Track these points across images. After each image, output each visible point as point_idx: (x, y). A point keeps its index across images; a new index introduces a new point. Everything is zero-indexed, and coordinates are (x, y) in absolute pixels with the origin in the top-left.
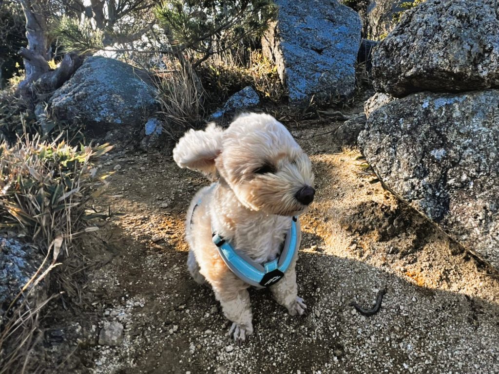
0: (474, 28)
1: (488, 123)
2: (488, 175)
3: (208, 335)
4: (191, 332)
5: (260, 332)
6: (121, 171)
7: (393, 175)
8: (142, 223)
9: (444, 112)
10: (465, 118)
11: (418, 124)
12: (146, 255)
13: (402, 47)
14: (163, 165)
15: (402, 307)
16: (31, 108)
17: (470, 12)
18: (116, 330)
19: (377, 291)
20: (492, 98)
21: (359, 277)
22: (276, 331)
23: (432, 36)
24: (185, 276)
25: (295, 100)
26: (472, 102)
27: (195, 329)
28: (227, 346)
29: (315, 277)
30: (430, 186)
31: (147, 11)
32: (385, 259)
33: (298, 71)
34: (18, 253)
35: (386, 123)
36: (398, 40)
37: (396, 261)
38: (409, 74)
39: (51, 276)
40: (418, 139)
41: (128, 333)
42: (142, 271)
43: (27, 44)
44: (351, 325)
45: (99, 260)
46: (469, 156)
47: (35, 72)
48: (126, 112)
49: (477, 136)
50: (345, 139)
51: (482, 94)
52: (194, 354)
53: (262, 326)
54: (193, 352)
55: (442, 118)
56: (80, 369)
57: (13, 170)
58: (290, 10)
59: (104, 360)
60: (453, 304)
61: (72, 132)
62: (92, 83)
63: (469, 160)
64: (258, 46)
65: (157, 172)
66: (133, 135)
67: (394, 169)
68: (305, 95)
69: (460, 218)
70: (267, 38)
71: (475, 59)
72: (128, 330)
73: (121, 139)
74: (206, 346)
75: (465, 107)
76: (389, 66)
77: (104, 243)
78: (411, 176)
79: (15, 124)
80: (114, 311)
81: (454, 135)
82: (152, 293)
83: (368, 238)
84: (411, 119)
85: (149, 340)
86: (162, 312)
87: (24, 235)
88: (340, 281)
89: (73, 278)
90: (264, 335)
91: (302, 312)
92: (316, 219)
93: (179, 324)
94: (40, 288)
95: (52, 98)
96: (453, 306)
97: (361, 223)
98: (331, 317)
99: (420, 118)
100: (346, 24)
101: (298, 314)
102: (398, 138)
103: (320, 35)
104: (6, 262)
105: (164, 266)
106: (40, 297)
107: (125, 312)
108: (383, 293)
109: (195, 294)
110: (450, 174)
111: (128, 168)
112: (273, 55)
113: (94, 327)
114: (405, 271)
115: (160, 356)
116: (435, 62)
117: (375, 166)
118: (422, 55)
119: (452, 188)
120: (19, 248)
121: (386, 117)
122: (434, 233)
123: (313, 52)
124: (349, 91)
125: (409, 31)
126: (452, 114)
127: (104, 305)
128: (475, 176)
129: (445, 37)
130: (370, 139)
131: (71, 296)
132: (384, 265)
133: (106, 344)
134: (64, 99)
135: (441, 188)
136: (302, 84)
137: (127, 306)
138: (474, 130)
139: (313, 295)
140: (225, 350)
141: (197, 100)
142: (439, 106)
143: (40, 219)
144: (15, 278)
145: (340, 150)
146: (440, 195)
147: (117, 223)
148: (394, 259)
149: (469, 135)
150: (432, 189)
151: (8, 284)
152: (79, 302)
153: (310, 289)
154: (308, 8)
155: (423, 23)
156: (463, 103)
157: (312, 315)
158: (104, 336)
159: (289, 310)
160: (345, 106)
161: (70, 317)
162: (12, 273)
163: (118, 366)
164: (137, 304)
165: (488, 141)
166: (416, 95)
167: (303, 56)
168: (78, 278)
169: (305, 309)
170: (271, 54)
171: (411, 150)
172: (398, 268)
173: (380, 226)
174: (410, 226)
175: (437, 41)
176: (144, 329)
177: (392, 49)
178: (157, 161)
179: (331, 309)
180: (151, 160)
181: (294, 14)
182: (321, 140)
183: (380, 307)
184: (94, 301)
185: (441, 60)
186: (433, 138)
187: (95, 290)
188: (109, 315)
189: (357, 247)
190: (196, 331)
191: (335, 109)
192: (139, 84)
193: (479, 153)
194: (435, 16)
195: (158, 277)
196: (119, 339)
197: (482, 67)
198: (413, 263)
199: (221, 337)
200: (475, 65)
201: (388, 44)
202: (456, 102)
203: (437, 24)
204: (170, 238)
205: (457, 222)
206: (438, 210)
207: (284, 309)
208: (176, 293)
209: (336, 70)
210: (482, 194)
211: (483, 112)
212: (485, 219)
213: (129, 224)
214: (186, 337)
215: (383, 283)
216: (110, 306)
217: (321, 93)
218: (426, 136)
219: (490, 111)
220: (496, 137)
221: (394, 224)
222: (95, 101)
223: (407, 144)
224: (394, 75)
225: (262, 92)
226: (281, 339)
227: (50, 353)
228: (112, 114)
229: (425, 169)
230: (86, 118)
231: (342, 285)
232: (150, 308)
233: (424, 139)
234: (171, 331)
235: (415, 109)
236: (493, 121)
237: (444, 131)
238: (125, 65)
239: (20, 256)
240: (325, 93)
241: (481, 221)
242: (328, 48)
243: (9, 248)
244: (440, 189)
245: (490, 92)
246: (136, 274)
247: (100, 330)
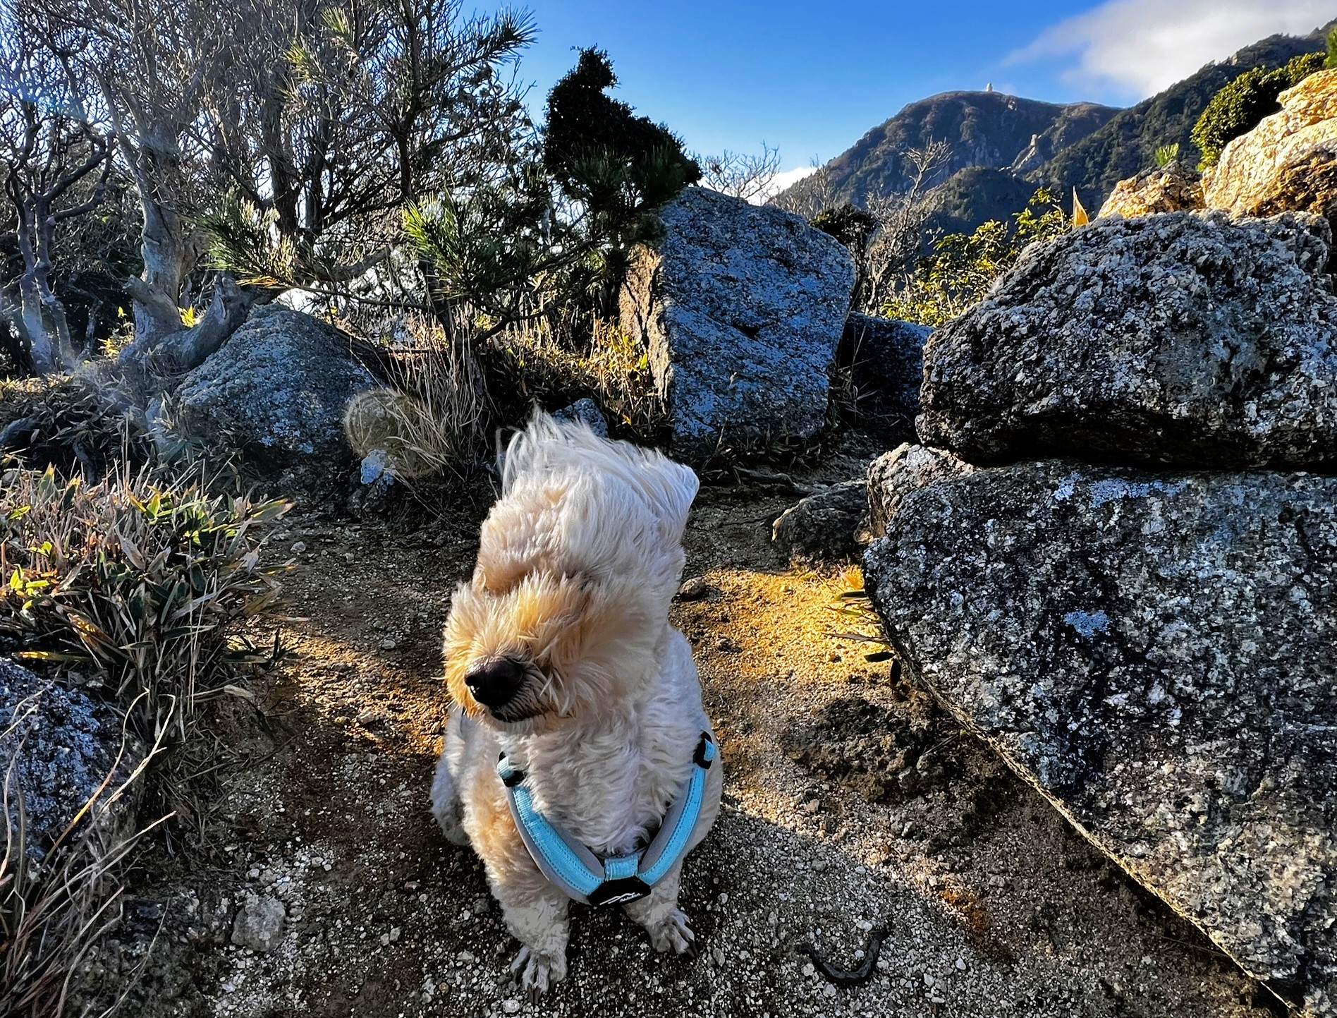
0: (1243, 302)
1: (1243, 560)
2: (1231, 698)
3: (465, 963)
4: (427, 949)
5: (583, 978)
6: (305, 556)
7: (953, 660)
8: (340, 678)
9: (1115, 518)
10: (1176, 538)
11: (1037, 540)
12: (342, 751)
13: (1022, 338)
14: (391, 553)
15: (929, 980)
16: (139, 403)
17: (1237, 257)
18: (270, 917)
19: (868, 926)
20: (1264, 493)
21: (822, 882)
22: (619, 982)
23: (1117, 315)
24: (422, 811)
25: (687, 439)
26: (1204, 500)
27: (437, 944)
28: (506, 998)
29: (716, 865)
30: (1055, 703)
31: (385, 215)
32: (890, 850)
33: (700, 372)
34: (84, 725)
35: (948, 528)
36: (1015, 318)
37: (918, 858)
38: (1034, 409)
39: (147, 778)
40: (1033, 579)
41: (293, 926)
42: (333, 787)
43: (142, 268)
44: (799, 1000)
45: (247, 751)
46: (1177, 640)
47: (153, 330)
48: (324, 432)
49: (1206, 591)
50: (798, 540)
51: (1237, 480)
52: (431, 1004)
53: (588, 964)
54: (430, 999)
55: (1110, 531)
56: (190, 998)
57: (90, 538)
58: (693, 233)
59: (240, 982)
60: (1066, 996)
61: (214, 463)
62: (261, 362)
63: (1180, 653)
64: (611, 311)
65: (378, 568)
66: (335, 481)
67: (958, 646)
68: (710, 429)
69: (1133, 798)
70: (634, 294)
71: (1238, 385)
72: (294, 919)
73: (310, 488)
74: (460, 991)
75: (1179, 510)
76: (978, 383)
77: (259, 713)
78: (1004, 670)
79: (106, 435)
80: (269, 872)
81: (1140, 580)
82: (348, 842)
83: (848, 790)
84: (1018, 523)
85: (336, 951)
86: (368, 889)
87: (100, 685)
88: (775, 885)
89: (192, 787)
90: (593, 988)
91: (682, 947)
92: (723, 724)
93: (404, 924)
94: (122, 808)
95: (181, 386)
96: (1066, 1001)
97: (834, 750)
98: (752, 972)
99: (1043, 525)
100: (817, 273)
101: (673, 951)
102: (975, 569)
103: (757, 296)
104: (56, 744)
105: (378, 783)
106: (121, 828)
107: (292, 877)
108: (881, 934)
109: (443, 859)
110: (1117, 681)
111: (319, 552)
112: (645, 332)
113: (225, 901)
114: (940, 887)
115: (358, 994)
116: (1118, 384)
117: (906, 630)
118: (1083, 364)
119: (1117, 717)
120: (88, 712)
121: (949, 511)
122: (1022, 805)
123: (737, 333)
124: (811, 428)
125: (1051, 297)
126: (1141, 525)
127: (250, 855)
128: (1190, 695)
129: (1157, 318)
130: (897, 561)
131: (185, 827)
132: (886, 863)
133: (247, 945)
134: (203, 393)
135: (1086, 711)
136: (707, 403)
137: (297, 864)
138: (1200, 574)
139: (709, 908)
140: (500, 1007)
141: (475, 420)
142: (1103, 500)
143: (134, 652)
144: (73, 783)
145: (782, 565)
146: (1080, 728)
147: (289, 671)
148: (912, 853)
149: (1181, 584)
150: (1060, 712)
151: (56, 794)
152: (198, 842)
153: (703, 892)
154: (733, 232)
155: (1095, 279)
156: (1176, 499)
157: (706, 959)
158: (244, 928)
159: (654, 938)
160: (797, 463)
161: (178, 874)
162: (66, 770)
163: (269, 1000)
164: (317, 861)
165: (1238, 607)
166: (1039, 465)
167: (713, 338)
168: (200, 786)
169: (690, 942)
170: (638, 329)
171: (1010, 603)
172: (921, 877)
173: (883, 765)
174: (960, 777)
175: (1132, 328)
176: (328, 923)
177: (993, 341)
178: (379, 544)
179: (751, 952)
180: (368, 539)
181: (701, 242)
182: (739, 536)
183: (874, 971)
184: (229, 843)
185: (1138, 382)
186: (1076, 580)
187: (233, 817)
188: (258, 880)
189: (820, 808)
190: (440, 950)
191: (775, 468)
192: (356, 372)
193: (1208, 636)
194: (1127, 263)
195: (364, 806)
196: (275, 937)
197: (1258, 410)
198: (961, 870)
199: (493, 973)
200: (1236, 400)
201: (985, 327)
202: (1156, 493)
203: (1138, 283)
204: (395, 720)
205: (1124, 809)
206: (1070, 766)
207: (642, 933)
208: (402, 850)
209: (787, 378)
210: (1206, 746)
211: (1234, 529)
212: (1209, 814)
213: (314, 676)
214: (415, 959)
215: (881, 908)
216: (261, 858)
217: (747, 429)
218: (1057, 572)
219: (1252, 527)
220: (1264, 601)
221: (918, 766)
222: (265, 401)
223: (1001, 587)
224: (989, 407)
225: (615, 414)
226: (629, 1004)
227: (129, 957)
228: (297, 433)
229: (1043, 657)
230: (244, 437)
231: (781, 896)
232: (345, 874)
233: (1049, 580)
234: (385, 939)
235: (1031, 501)
236: (1260, 558)
237: (1112, 568)
238: (331, 331)
239: (88, 731)
240: (757, 430)
241: (1195, 816)
242: (773, 326)
243: (67, 712)
244: (1081, 714)
245: (1261, 478)
246: (318, 792)
247: (235, 910)
